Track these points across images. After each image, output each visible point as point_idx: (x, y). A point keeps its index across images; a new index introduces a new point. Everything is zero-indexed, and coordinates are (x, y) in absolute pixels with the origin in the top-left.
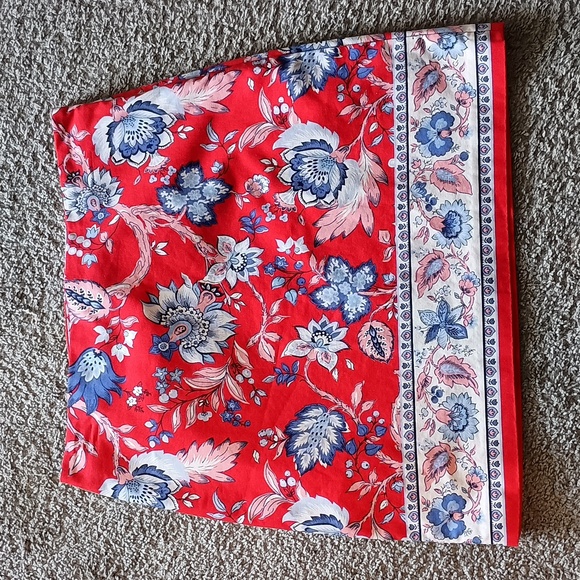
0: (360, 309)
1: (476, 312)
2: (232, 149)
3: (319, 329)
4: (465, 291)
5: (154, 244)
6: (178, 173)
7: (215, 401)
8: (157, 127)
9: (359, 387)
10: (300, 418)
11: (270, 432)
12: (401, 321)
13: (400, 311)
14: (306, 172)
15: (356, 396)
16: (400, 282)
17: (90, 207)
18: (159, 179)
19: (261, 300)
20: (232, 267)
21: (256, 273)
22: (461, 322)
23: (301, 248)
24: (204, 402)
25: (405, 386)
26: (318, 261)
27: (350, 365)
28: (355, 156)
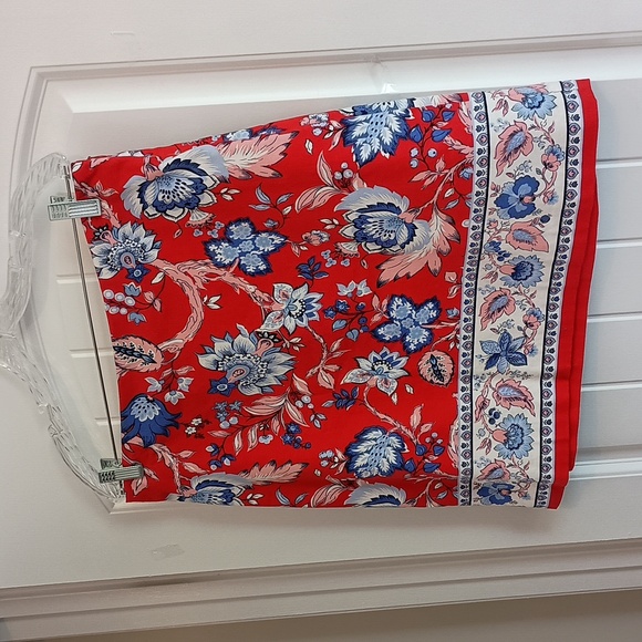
0: (421, 341)
1: (538, 342)
2: (288, 210)
3: (379, 358)
4: (528, 325)
5: (206, 299)
6: (226, 227)
7: (275, 425)
8: (196, 188)
9: (417, 411)
10: (359, 440)
11: (329, 454)
12: (462, 351)
13: (463, 342)
14: (371, 229)
15: (415, 419)
16: (464, 315)
17: (124, 264)
18: (205, 233)
19: (322, 341)
20: (290, 314)
21: (316, 317)
22: (522, 351)
23: (363, 289)
24: (265, 426)
25: (464, 409)
26: (381, 301)
27: (409, 389)
28: (426, 217)
